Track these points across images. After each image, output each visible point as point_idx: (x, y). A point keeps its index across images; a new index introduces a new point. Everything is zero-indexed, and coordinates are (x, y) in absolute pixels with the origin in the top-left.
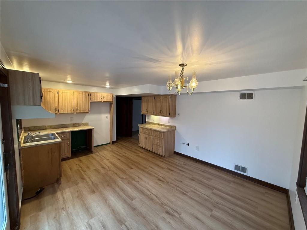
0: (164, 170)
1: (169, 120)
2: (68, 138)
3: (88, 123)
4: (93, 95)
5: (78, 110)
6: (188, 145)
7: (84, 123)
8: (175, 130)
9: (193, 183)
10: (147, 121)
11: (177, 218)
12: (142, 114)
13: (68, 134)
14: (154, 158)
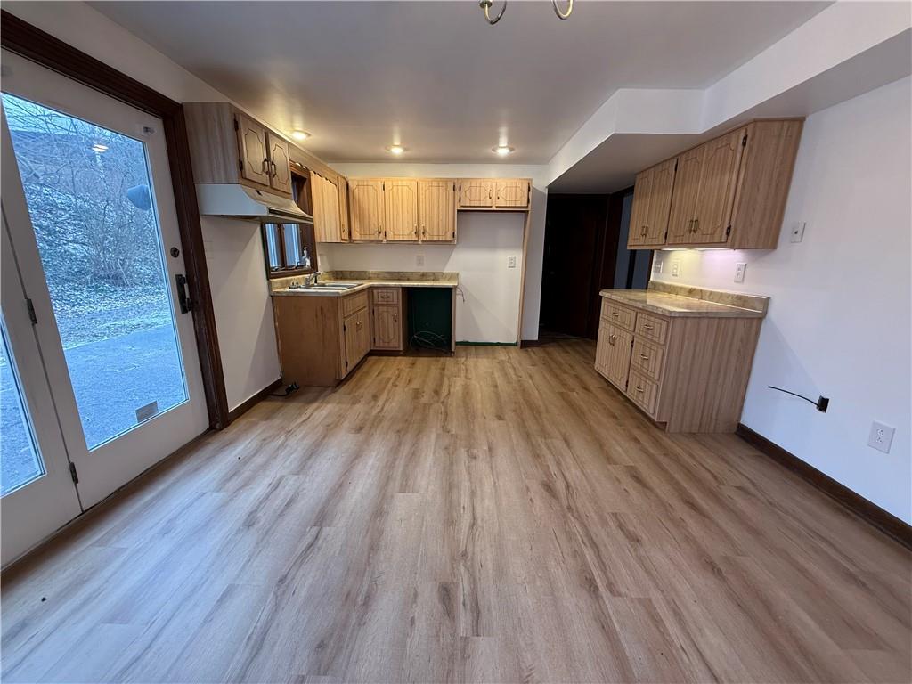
0: (609, 467)
1: (743, 269)
2: (395, 302)
3: (458, 274)
4: (465, 186)
5: (427, 234)
6: (823, 404)
7: (447, 274)
8: (761, 318)
9: (705, 581)
10: (651, 279)
11: (454, 635)
12: (629, 248)
13: (395, 292)
14: (614, 417)
